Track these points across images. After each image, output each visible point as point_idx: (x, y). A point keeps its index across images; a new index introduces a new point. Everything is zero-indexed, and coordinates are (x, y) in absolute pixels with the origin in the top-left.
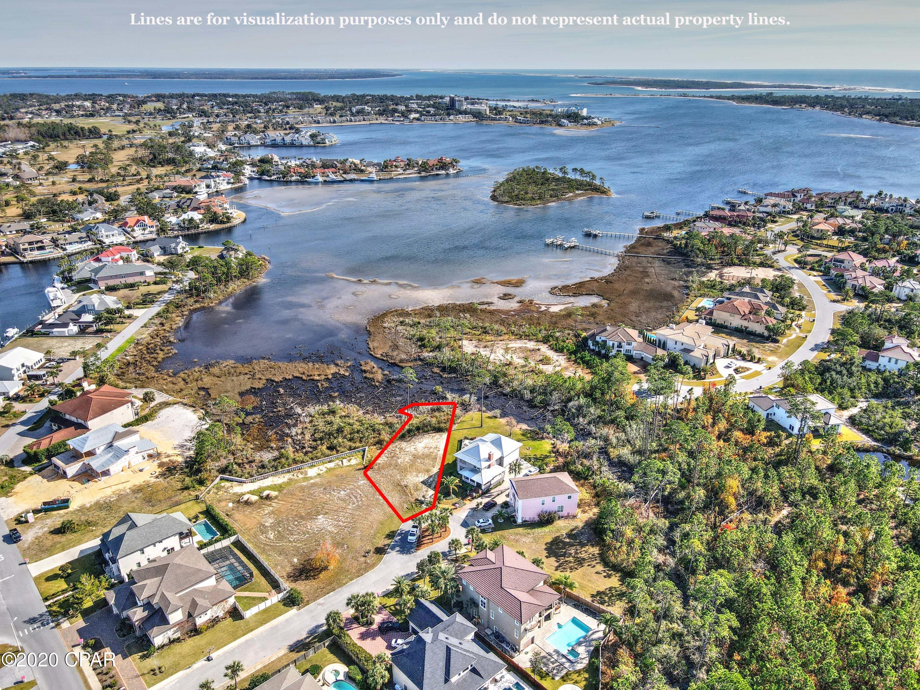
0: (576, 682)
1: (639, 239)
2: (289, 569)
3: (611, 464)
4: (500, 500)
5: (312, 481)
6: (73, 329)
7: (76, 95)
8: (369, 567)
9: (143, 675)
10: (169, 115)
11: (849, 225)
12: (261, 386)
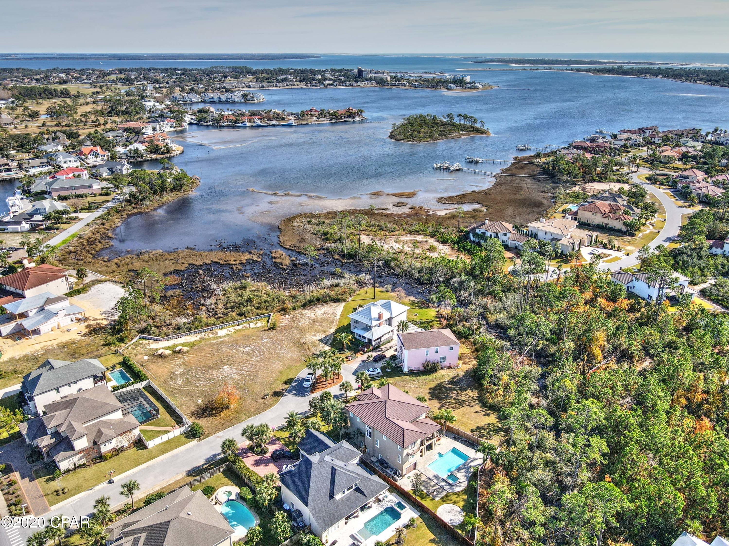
0: (455, 503)
1: (514, 164)
2: (193, 408)
3: (490, 327)
4: (389, 354)
5: (221, 340)
6: (26, 226)
7: (54, 69)
8: (266, 407)
9: (47, 495)
10: (128, 83)
11: (692, 153)
12: (183, 268)
